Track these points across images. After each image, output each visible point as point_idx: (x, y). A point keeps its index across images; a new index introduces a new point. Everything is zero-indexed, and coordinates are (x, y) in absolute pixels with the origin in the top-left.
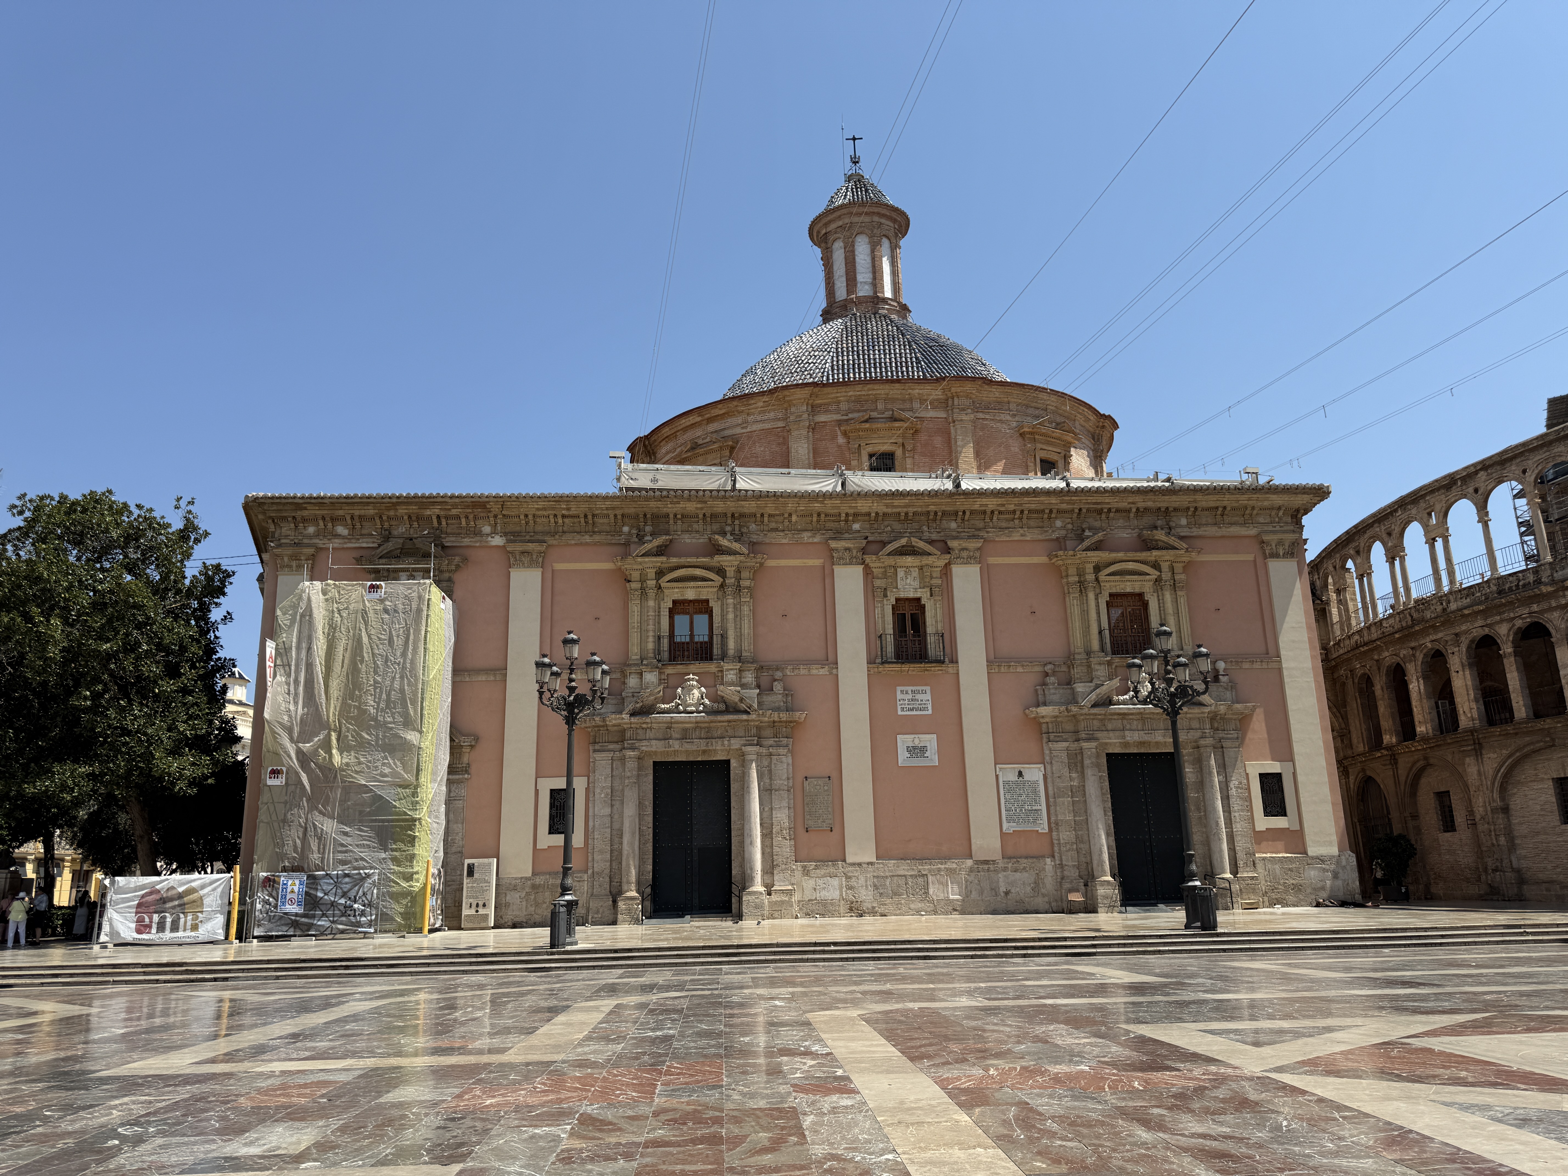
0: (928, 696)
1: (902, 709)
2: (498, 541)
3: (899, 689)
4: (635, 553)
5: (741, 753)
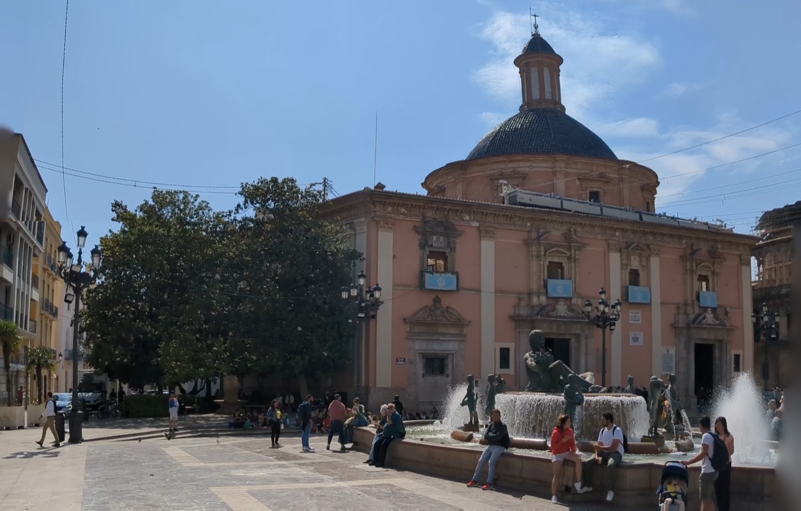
0: (640, 315)
1: (631, 320)
2: (476, 224)
3: (630, 311)
4: (534, 235)
5: (578, 336)
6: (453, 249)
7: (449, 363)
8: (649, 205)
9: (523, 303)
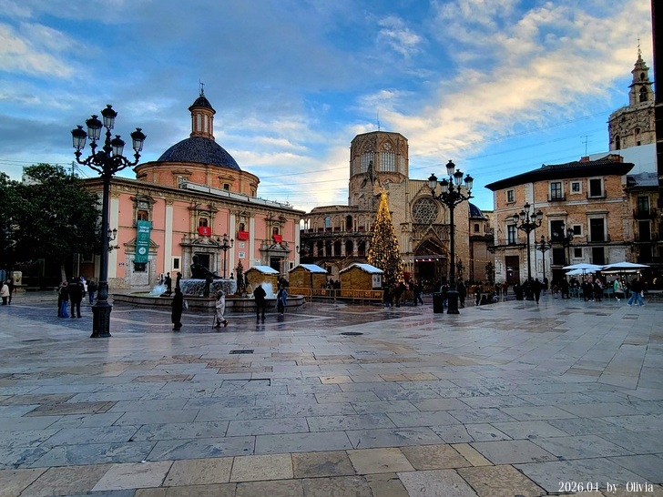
1: (240, 247)
2: (164, 198)
3: (239, 242)
4: (193, 205)
5: (213, 254)
6: (151, 210)
7: (147, 265)
8: (253, 193)
9: (187, 237)
